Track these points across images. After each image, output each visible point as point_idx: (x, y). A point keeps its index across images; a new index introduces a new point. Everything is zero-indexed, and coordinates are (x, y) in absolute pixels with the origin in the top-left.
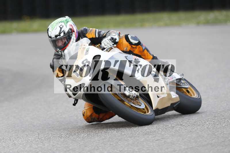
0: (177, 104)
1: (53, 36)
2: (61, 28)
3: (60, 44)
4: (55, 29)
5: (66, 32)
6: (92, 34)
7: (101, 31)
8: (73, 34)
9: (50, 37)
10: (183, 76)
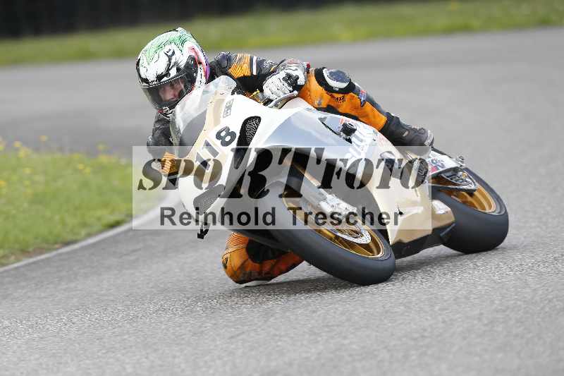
0: (448, 229)
1: (151, 77)
2: (170, 58)
3: (170, 95)
4: (155, 59)
5: (182, 67)
7: (264, 60)
8: (199, 70)
9: (146, 81)
10: (462, 162)
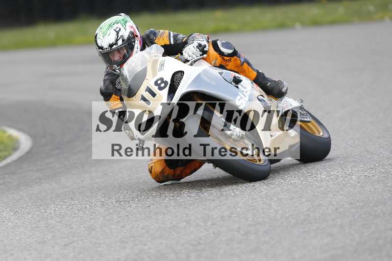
1: (106, 45)
2: (118, 33)
3: (117, 57)
4: (108, 34)
5: (125, 39)
6: (165, 40)
7: (177, 35)
8: (136, 41)
9: (101, 48)
